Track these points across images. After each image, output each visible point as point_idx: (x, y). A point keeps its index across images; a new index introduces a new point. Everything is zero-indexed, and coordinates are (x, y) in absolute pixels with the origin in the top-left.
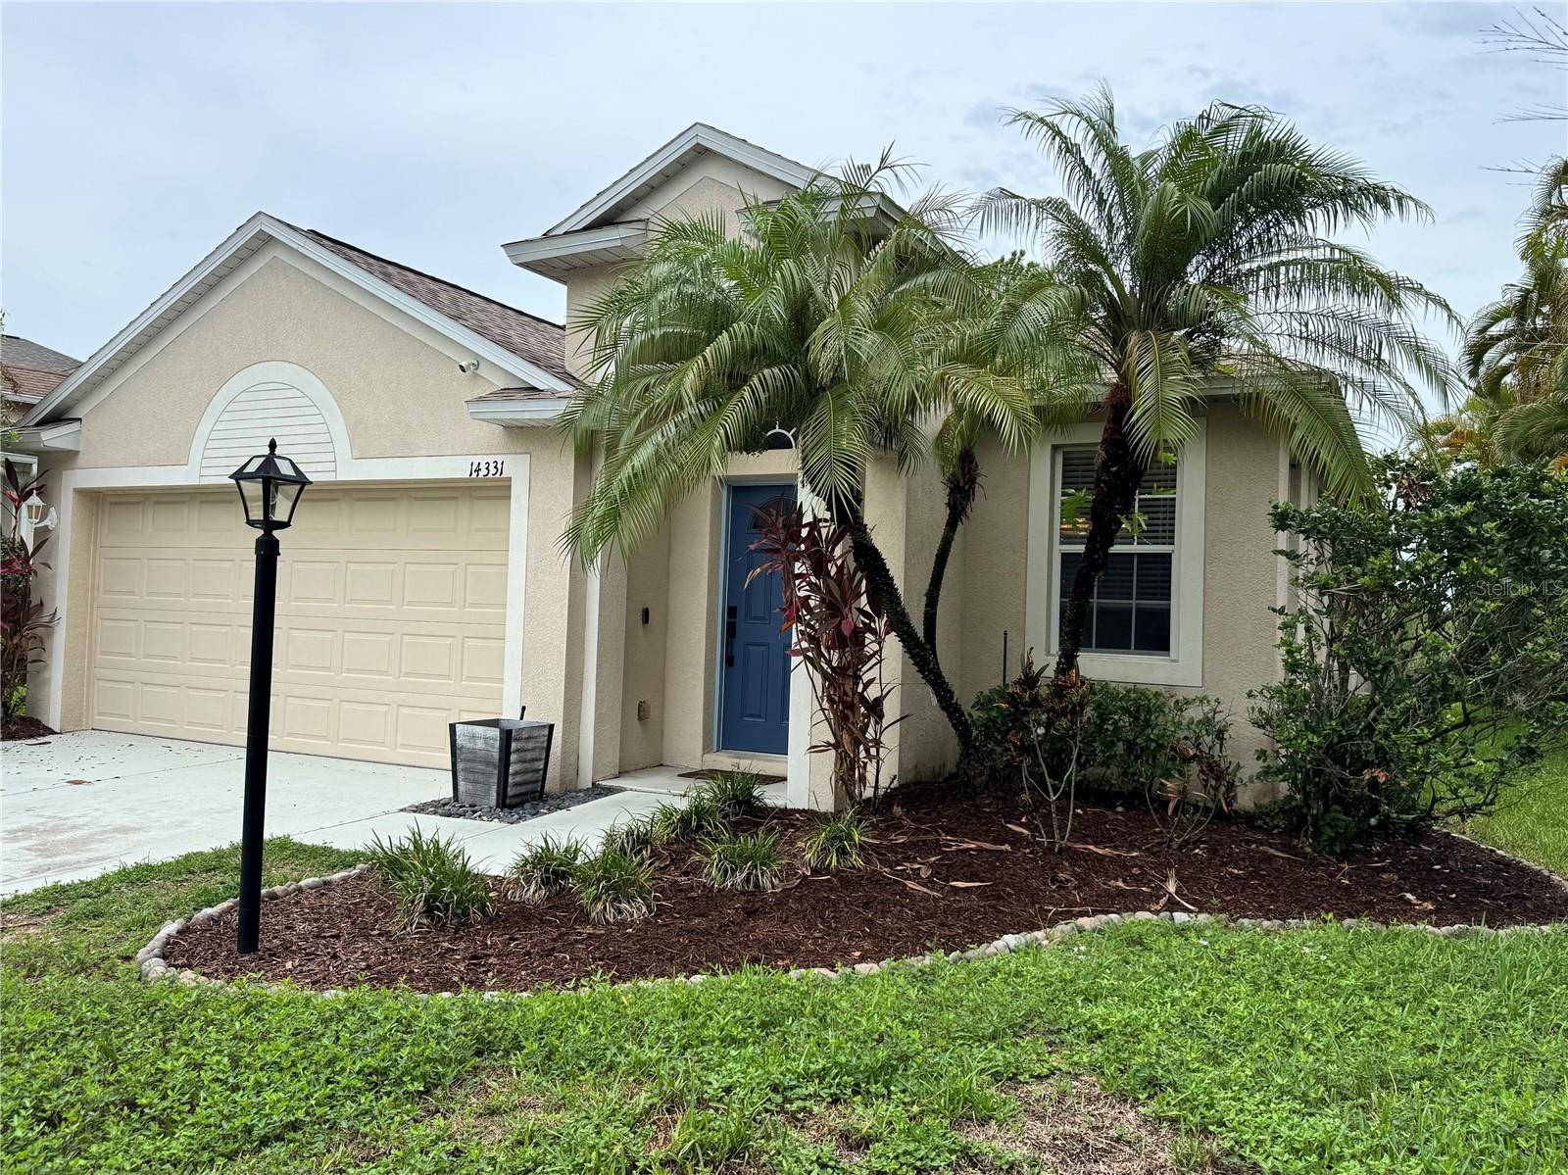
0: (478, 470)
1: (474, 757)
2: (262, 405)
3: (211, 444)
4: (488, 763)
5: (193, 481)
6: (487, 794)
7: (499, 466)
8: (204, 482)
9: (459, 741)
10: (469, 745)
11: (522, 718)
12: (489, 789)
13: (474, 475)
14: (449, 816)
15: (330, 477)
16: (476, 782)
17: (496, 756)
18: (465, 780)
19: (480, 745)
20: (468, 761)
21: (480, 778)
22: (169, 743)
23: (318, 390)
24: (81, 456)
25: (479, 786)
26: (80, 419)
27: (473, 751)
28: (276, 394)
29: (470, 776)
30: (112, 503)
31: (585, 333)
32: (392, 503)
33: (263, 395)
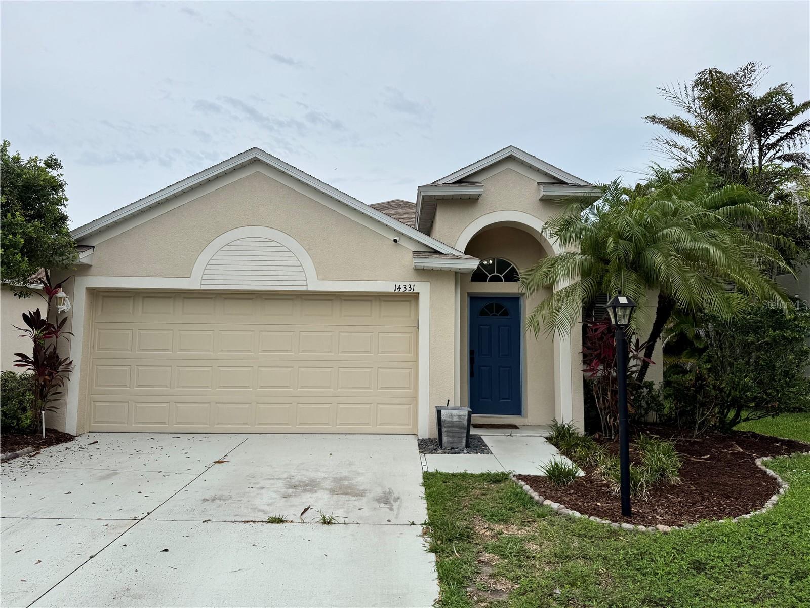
0: (399, 289)
1: (452, 425)
2: (251, 248)
3: (208, 267)
4: (461, 427)
5: (196, 286)
6: (460, 442)
7: (412, 287)
8: (204, 287)
9: (443, 418)
10: (448, 419)
11: (448, 406)
12: (462, 439)
13: (397, 291)
14: (455, 453)
15: (304, 289)
16: (453, 437)
17: (466, 424)
18: (447, 436)
19: (455, 419)
20: (449, 427)
21: (457, 435)
22: (152, 436)
23: (292, 243)
24: (92, 268)
25: (455, 439)
26: (93, 247)
27: (452, 422)
28: (262, 244)
29: (451, 434)
30: (104, 297)
31: (557, 237)
32: (330, 302)
33: (251, 244)
